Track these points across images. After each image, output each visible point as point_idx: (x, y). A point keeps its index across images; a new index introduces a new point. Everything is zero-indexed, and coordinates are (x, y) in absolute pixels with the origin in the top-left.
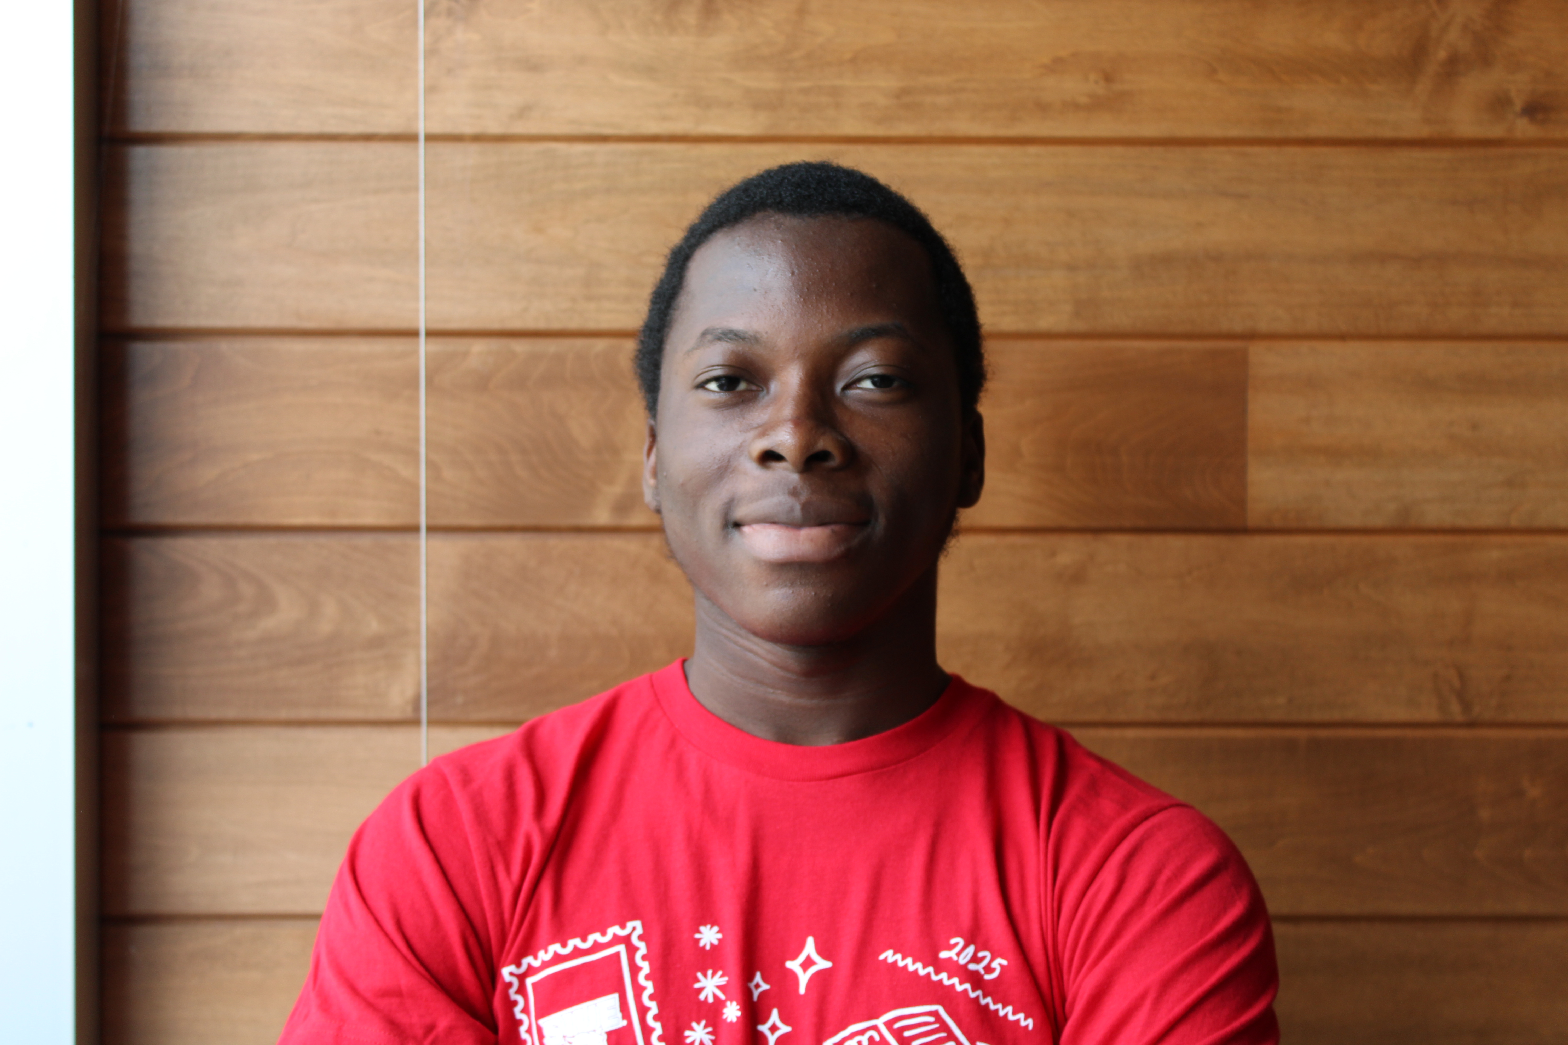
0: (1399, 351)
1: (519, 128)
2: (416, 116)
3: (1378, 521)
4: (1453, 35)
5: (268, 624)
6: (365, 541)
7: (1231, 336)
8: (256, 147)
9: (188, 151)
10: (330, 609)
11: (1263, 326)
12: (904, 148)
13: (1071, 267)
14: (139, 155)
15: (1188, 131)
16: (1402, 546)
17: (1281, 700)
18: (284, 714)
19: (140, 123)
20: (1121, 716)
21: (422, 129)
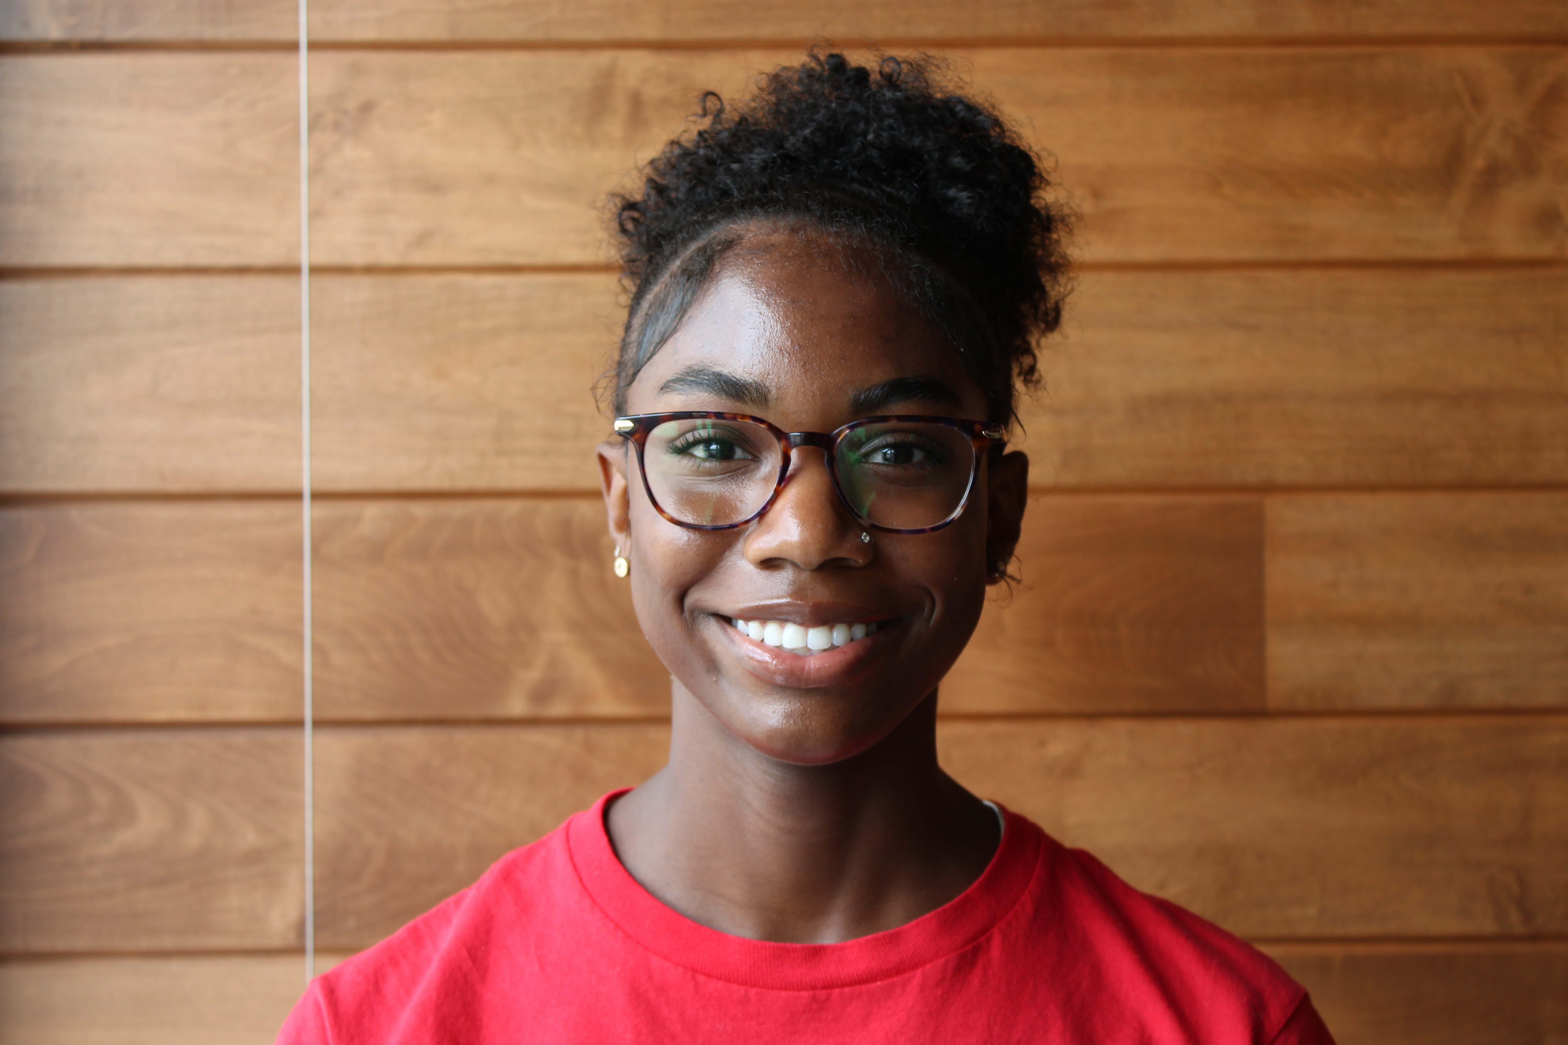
0: (1439, 504)
1: (418, 258)
2: (298, 245)
3: (1419, 701)
4: (1492, 141)
5: (127, 837)
6: (240, 738)
7: (1243, 488)
8: (112, 283)
9: (32, 288)
10: (199, 819)
11: (1281, 476)
13: (1057, 412)
15: (1190, 253)
16: (1447, 730)
17: (1312, 911)
18: (144, 943)
21: (305, 260)
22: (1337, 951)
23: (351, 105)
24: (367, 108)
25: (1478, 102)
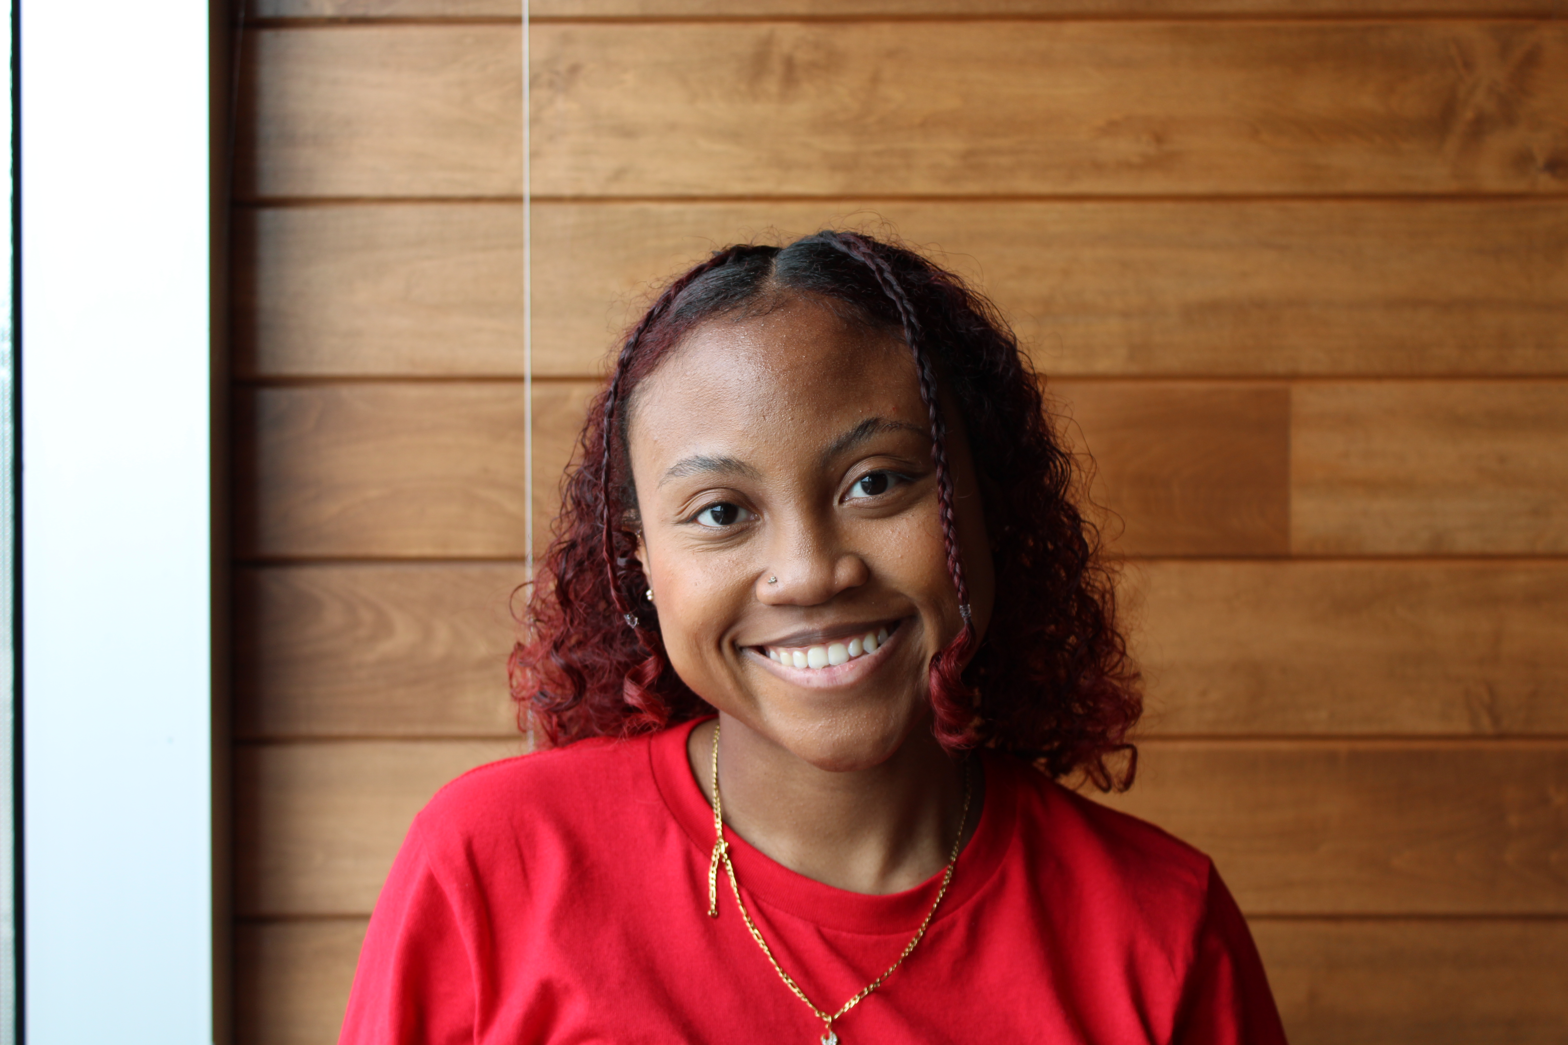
0: (1431, 391)
1: (615, 190)
2: (520, 180)
3: (1412, 548)
4: (1480, 97)
5: (387, 647)
6: (475, 570)
7: (1274, 377)
8: (373, 209)
9: (312, 214)
10: (443, 634)
11: (1304, 367)
12: (969, 206)
13: (1126, 315)
14: (268, 218)
16: (1434, 571)
17: (1324, 715)
18: (401, 730)
19: (269, 188)
20: (1174, 729)
21: (526, 191)
22: (1342, 747)
23: (562, 67)
24: (574, 69)
25: (1468, 65)
